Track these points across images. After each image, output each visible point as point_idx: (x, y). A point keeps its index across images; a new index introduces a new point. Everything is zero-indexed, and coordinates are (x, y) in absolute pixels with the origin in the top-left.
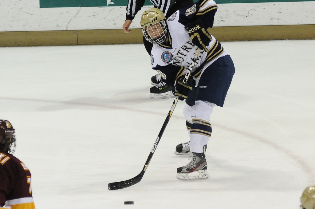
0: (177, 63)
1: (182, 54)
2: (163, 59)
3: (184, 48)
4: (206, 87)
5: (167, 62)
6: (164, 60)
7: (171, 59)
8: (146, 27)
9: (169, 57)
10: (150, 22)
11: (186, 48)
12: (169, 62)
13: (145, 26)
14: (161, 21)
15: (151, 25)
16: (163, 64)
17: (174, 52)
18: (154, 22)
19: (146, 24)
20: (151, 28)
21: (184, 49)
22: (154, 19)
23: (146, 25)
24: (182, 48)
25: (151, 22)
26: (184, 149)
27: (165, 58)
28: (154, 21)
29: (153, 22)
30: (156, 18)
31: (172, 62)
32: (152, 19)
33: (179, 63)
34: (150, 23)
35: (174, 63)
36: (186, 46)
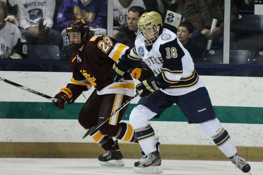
10: (143, 26)
15: (144, 28)
18: (147, 26)
22: (148, 24)
25: (145, 25)
30: (150, 23)
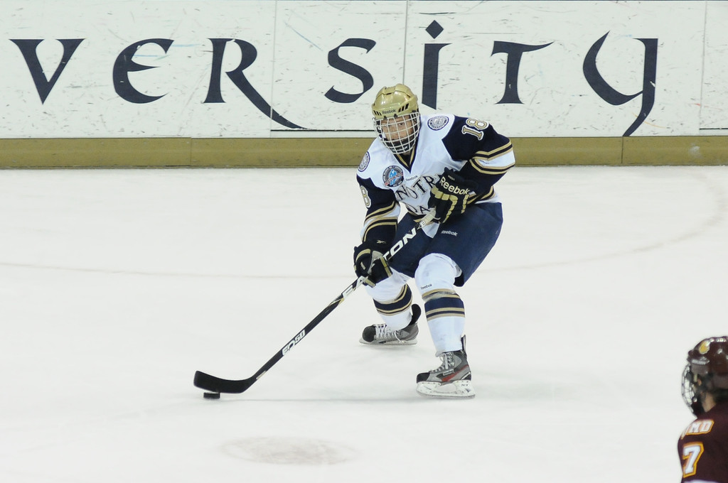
0: (402, 192)
1: (421, 187)
2: (386, 175)
3: (430, 180)
4: (455, 234)
5: (389, 185)
6: (387, 178)
7: (397, 184)
8: (385, 117)
9: (397, 178)
10: (394, 111)
11: (431, 182)
12: (392, 186)
13: (383, 115)
14: (414, 111)
15: (395, 116)
16: (379, 183)
17: (409, 180)
18: (402, 112)
19: (385, 113)
20: (395, 123)
21: (427, 182)
22: (403, 107)
23: (385, 115)
24: (425, 177)
25: (397, 110)
26: (377, 336)
27: (390, 176)
28: (403, 110)
29: (400, 111)
30: (407, 105)
31: (394, 189)
32: (400, 105)
33: (406, 194)
34: (395, 113)
35: (398, 192)
36: (433, 180)
